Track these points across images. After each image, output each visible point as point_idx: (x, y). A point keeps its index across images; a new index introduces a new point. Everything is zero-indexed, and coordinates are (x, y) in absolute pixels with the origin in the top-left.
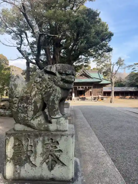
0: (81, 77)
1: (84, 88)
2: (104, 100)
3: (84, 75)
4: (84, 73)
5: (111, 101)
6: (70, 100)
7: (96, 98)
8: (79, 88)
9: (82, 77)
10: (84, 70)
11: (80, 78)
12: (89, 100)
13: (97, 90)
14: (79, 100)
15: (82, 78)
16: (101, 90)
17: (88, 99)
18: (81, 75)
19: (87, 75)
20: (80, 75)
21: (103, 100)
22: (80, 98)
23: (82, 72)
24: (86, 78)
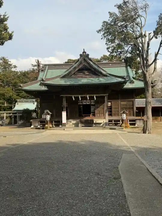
1: (87, 99)
2: (136, 125)
3: (87, 69)
5: (144, 128)
6: (60, 126)
7: (119, 121)
9: (84, 73)
10: (86, 59)
11: (79, 77)
12: (102, 125)
13: (122, 103)
14: (78, 126)
15: (82, 77)
16: (131, 103)
17: (100, 124)
18: (81, 70)
20: (77, 69)
21: (134, 124)
22: (82, 122)
23: (83, 62)
24: (92, 75)
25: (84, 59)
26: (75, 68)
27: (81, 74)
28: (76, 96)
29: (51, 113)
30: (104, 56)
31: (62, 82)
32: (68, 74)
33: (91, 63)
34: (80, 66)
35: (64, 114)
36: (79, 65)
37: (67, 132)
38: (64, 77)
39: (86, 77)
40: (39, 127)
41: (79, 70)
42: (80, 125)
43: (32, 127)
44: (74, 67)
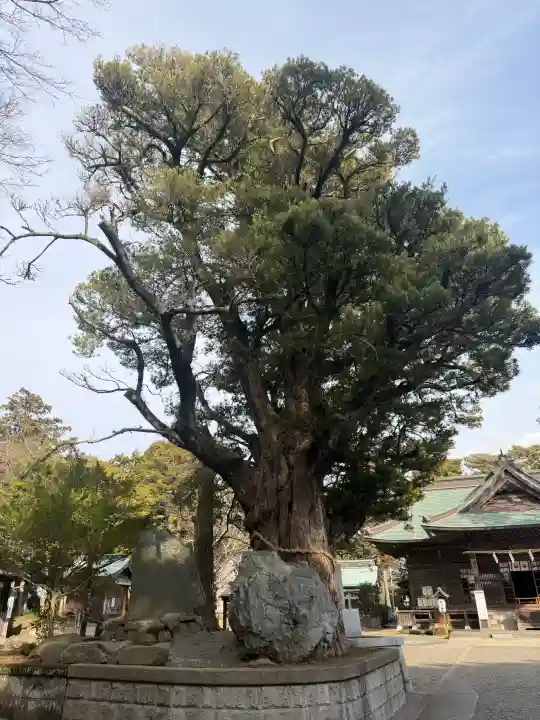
0: (502, 503)
1: (529, 559)
3: (516, 491)
4: (512, 481)
6: (467, 627)
8: (504, 558)
9: (510, 501)
10: (510, 469)
14: (515, 628)
15: (507, 509)
18: (501, 494)
19: (534, 490)
20: (493, 493)
22: (523, 618)
23: (503, 476)
24: (529, 503)
25: (506, 471)
26: (488, 490)
27: (504, 501)
28: (500, 552)
29: (447, 596)
30: (515, 448)
31: (467, 523)
32: (474, 504)
33: (523, 477)
34: (499, 486)
35: (480, 598)
36: (495, 485)
37: (499, 644)
38: (466, 510)
39: (516, 507)
40: (414, 628)
41: (497, 494)
42: (520, 625)
43: (399, 628)
44: (485, 488)
